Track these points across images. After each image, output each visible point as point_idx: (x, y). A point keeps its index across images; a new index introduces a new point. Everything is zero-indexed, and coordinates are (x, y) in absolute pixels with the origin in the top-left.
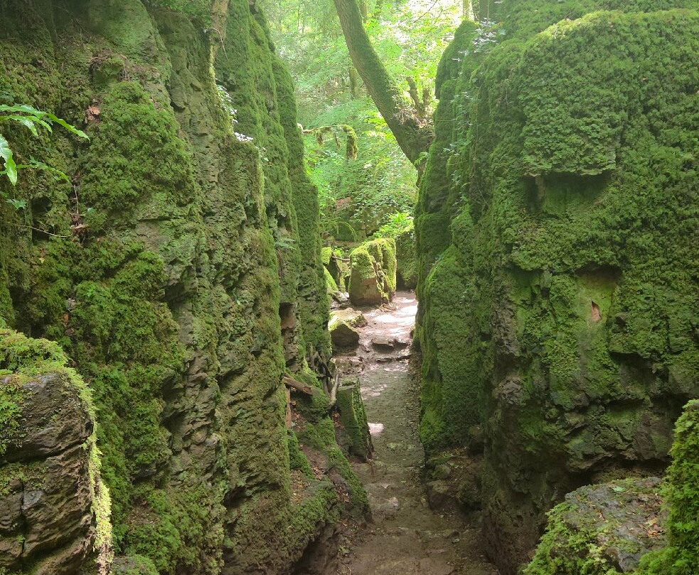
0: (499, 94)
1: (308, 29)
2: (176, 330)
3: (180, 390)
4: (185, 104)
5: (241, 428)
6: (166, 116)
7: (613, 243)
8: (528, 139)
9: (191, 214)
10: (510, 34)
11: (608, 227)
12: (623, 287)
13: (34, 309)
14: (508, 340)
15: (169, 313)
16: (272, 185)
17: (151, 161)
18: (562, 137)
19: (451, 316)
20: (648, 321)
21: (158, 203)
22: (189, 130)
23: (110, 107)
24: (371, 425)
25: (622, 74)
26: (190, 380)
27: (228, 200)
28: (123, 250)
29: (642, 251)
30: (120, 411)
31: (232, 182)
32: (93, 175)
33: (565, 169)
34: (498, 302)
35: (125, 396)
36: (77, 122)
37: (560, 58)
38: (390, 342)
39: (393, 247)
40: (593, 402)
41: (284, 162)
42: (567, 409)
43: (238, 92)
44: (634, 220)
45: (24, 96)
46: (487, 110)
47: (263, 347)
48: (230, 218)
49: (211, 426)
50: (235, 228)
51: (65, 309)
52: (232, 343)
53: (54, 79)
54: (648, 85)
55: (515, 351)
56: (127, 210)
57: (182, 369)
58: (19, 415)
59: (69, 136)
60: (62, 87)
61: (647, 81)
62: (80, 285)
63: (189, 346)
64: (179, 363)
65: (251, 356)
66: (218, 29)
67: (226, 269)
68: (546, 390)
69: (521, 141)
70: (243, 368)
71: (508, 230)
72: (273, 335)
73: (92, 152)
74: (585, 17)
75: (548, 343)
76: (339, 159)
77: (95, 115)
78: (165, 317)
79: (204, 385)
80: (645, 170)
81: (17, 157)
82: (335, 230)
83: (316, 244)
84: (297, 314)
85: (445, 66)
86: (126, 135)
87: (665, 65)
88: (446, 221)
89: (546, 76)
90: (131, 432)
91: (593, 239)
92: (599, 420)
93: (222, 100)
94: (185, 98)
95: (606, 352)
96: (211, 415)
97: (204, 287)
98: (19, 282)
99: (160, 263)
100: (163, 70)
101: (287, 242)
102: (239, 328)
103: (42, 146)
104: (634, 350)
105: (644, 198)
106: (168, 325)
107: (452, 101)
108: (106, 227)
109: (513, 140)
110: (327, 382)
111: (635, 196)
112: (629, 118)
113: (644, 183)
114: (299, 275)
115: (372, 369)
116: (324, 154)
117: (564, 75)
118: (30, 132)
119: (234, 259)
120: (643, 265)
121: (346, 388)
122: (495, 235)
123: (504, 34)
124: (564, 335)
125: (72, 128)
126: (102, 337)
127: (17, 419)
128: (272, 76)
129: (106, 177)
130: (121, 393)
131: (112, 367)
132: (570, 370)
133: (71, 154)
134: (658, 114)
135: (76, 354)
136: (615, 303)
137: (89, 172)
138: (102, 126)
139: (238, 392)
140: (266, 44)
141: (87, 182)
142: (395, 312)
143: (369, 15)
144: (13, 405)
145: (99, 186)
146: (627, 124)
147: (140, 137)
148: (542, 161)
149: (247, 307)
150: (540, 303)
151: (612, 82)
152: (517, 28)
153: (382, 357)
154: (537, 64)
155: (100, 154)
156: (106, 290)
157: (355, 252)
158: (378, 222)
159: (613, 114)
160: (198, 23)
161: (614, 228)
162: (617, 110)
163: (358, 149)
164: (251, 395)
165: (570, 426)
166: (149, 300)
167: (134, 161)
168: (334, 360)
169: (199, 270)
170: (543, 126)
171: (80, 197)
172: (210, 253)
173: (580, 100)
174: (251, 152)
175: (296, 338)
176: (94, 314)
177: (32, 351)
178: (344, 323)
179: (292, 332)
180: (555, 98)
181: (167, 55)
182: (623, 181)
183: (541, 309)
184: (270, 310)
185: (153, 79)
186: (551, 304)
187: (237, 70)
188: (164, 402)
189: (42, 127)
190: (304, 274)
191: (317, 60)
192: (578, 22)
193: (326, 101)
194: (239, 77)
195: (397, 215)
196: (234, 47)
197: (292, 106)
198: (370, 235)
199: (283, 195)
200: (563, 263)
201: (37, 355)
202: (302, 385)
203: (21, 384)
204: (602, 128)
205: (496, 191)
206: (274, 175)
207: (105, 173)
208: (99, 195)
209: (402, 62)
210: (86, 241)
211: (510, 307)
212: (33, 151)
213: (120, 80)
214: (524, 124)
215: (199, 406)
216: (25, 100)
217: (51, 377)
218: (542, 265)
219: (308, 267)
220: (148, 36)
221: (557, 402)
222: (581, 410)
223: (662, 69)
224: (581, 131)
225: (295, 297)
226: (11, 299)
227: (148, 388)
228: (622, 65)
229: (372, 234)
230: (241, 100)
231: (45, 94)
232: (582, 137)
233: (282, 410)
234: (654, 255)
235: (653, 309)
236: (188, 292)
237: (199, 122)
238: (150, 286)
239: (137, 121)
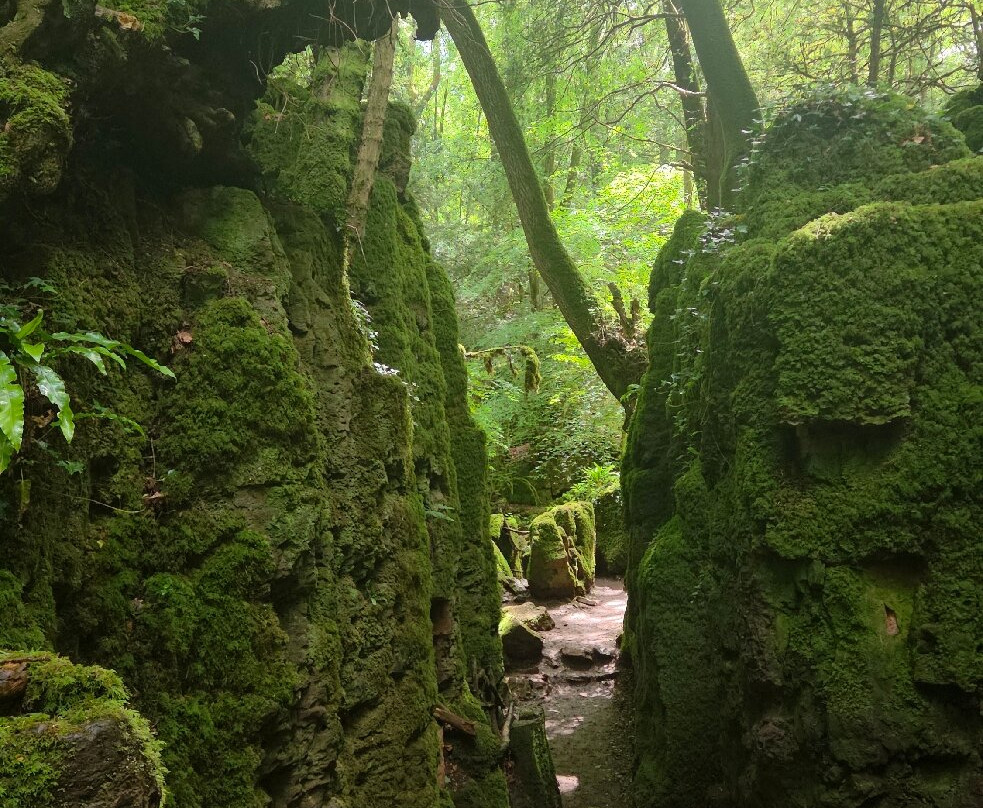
0: (741, 312)
1: (474, 219)
2: (284, 644)
3: (286, 731)
4: (308, 326)
5: (373, 789)
6: (282, 344)
7: (912, 521)
8: (785, 373)
9: (311, 477)
10: (753, 232)
11: (904, 498)
12: (930, 585)
13: (85, 613)
14: (764, 660)
15: (274, 619)
16: (423, 431)
17: (258, 404)
18: (831, 371)
19: (677, 619)
20: (970, 638)
21: (267, 461)
22: (312, 361)
23: (207, 332)
24: (560, 779)
25: (913, 286)
26: (302, 717)
27: (363, 456)
28: (214, 529)
29: (954, 534)
30: (198, 764)
31: (369, 430)
32: (178, 424)
33: (838, 416)
34: (748, 604)
35: (207, 741)
36: (160, 353)
37: (827, 265)
38: (587, 653)
39: (590, 514)
40: (894, 757)
41: (440, 399)
42: (854, 768)
43: (379, 306)
44: (941, 489)
45: (91, 320)
46: (724, 332)
47: (408, 667)
48: (364, 481)
49: (330, 786)
50: (371, 495)
51: (129, 614)
52: (363, 661)
53: (133, 296)
54: (951, 301)
55: (775, 677)
56: (221, 473)
57: (290, 702)
58: (55, 784)
59: (148, 371)
60: (143, 306)
61: (949, 296)
62: (152, 579)
63: (301, 666)
64: (287, 692)
65: (389, 680)
66: (356, 227)
67: (357, 553)
68: (822, 737)
69: (774, 376)
70: (377, 698)
71: (759, 500)
72: (421, 649)
73: (178, 393)
74: (857, 210)
75: (822, 667)
76: (514, 393)
77: (185, 344)
78: (269, 625)
79: (320, 723)
80: (954, 419)
81: (75, 403)
82: (508, 489)
83: (483, 512)
84: (454, 614)
85: (661, 268)
86: (225, 369)
87: (973, 274)
88: (666, 481)
89: (806, 288)
90: (213, 797)
91: (883, 515)
92: (903, 785)
93: (359, 320)
94: (309, 317)
95: (910, 682)
96: (330, 770)
97: (326, 580)
98: (67, 575)
99: (266, 546)
100: (279, 282)
101: (442, 511)
102: (373, 639)
103: (111, 385)
104: (951, 680)
105: (953, 457)
106: (274, 637)
107: (672, 317)
108: (192, 496)
109: (762, 375)
110: (497, 712)
111: (941, 455)
112: (927, 347)
113: (952, 436)
114: (458, 558)
115: (561, 692)
116: (492, 385)
117: (831, 287)
118: (95, 368)
119: (369, 539)
120: (958, 554)
121: (524, 723)
122: (740, 507)
123: (744, 231)
124: (846, 655)
125: (153, 363)
126: (179, 655)
127: (52, 789)
128: (426, 283)
129: (195, 427)
130: (202, 736)
131: (191, 698)
132: (857, 708)
133: (150, 395)
134: (967, 340)
135: (141, 680)
136: (920, 609)
137: (173, 420)
138: (193, 358)
139: (370, 734)
140: (418, 243)
141: (169, 433)
142: (594, 609)
143: (556, 202)
144: (47, 768)
145: (186, 440)
146: (923, 354)
147: (245, 372)
148: (805, 404)
149: (387, 608)
150: (808, 607)
151: (900, 297)
152: (763, 224)
153: (575, 675)
154: (793, 273)
155: (190, 394)
156: (187, 585)
157: (538, 521)
158: (569, 479)
159: (904, 340)
160: (328, 219)
161: (913, 500)
162: (909, 335)
163: (541, 378)
164: (389, 738)
165: (860, 794)
166: (248, 600)
167: (235, 404)
168: (507, 679)
169: (319, 556)
170: (804, 357)
171: (158, 455)
172: (336, 531)
173: (856, 321)
174: (396, 389)
175: (453, 649)
176: (169, 622)
177: (79, 684)
178: (521, 623)
179: (448, 640)
180: (820, 318)
181: (286, 262)
182: (922, 433)
183: (811, 615)
184: (417, 612)
185: (266, 294)
186: (826, 610)
187: (379, 277)
188: (263, 751)
189: (112, 360)
190: (466, 554)
191: (485, 259)
192: (847, 217)
193: (498, 314)
194: (381, 286)
195: (597, 470)
196: (377, 249)
197: (452, 323)
198: (557, 496)
199: (437, 444)
200: (841, 549)
201: (86, 690)
202: (462, 721)
203: (60, 736)
204: (888, 359)
205: (740, 446)
206: (426, 417)
207: (195, 422)
208: (184, 452)
209: (603, 263)
210: (163, 516)
211: (765, 612)
212: (99, 392)
213: (221, 296)
214: (777, 353)
215: (313, 756)
216: (92, 324)
217: (105, 724)
218: (810, 551)
219: (471, 545)
220: (261, 237)
221: (840, 756)
222: (877, 770)
223: (970, 280)
224: (860, 364)
225: (452, 589)
226: (54, 602)
227: (241, 730)
228: (912, 274)
229: (560, 495)
230: (384, 317)
231: (120, 315)
232: (861, 371)
233: (433, 760)
234: (973, 539)
235: (976, 619)
236: (303, 588)
237: (326, 350)
238: (250, 579)
239: (242, 351)
